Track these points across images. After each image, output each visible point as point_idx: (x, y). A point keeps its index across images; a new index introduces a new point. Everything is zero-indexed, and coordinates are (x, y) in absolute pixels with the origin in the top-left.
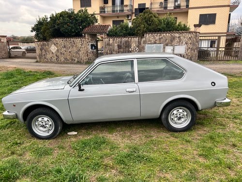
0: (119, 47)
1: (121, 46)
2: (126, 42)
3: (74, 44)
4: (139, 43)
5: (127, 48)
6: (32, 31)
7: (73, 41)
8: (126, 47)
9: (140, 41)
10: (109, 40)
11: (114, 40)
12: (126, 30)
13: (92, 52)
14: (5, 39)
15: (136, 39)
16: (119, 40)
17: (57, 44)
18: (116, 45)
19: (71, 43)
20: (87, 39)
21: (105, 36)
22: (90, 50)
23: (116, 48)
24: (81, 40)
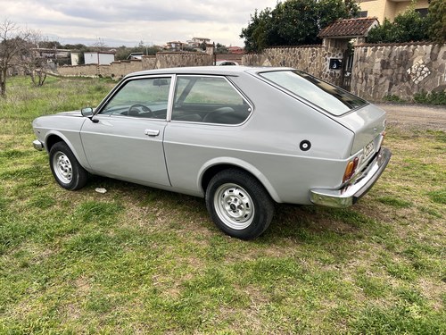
0: (385, 65)
1: (388, 63)
2: (401, 54)
3: (300, 58)
4: (434, 57)
5: (402, 69)
6: (242, 36)
7: (299, 53)
8: (399, 65)
9: (435, 51)
10: (366, 51)
11: (374, 51)
12: (407, 28)
13: (331, 74)
14: (212, 49)
15: (427, 48)
16: (385, 49)
17: (273, 57)
18: (378, 60)
19: (295, 56)
20: (323, 49)
21: (359, 42)
22: (328, 70)
23: (377, 67)
24: (313, 51)
